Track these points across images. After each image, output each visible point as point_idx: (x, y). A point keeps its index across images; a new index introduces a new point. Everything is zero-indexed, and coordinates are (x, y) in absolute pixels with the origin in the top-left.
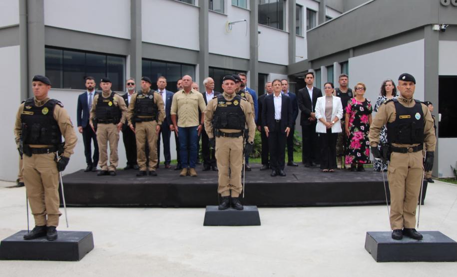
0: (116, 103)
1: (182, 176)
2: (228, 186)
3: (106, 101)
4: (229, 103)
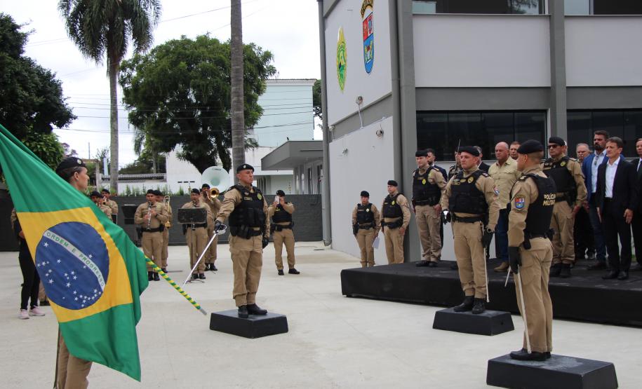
0: (430, 181)
1: (496, 271)
2: (470, 284)
3: (421, 178)
4: (463, 181)
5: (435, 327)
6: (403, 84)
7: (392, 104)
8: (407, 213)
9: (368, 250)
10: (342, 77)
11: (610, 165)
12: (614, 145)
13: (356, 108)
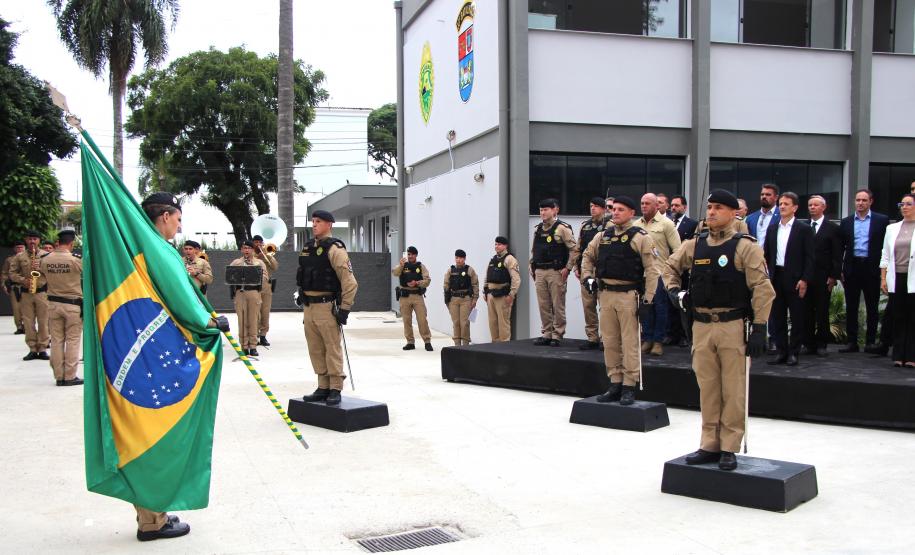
0: (557, 238)
2: (617, 368)
3: (545, 235)
4: (615, 239)
5: (573, 420)
6: (514, 115)
7: (498, 141)
8: (516, 279)
9: (463, 324)
10: (426, 104)
11: (782, 226)
12: (789, 201)
13: (446, 145)
